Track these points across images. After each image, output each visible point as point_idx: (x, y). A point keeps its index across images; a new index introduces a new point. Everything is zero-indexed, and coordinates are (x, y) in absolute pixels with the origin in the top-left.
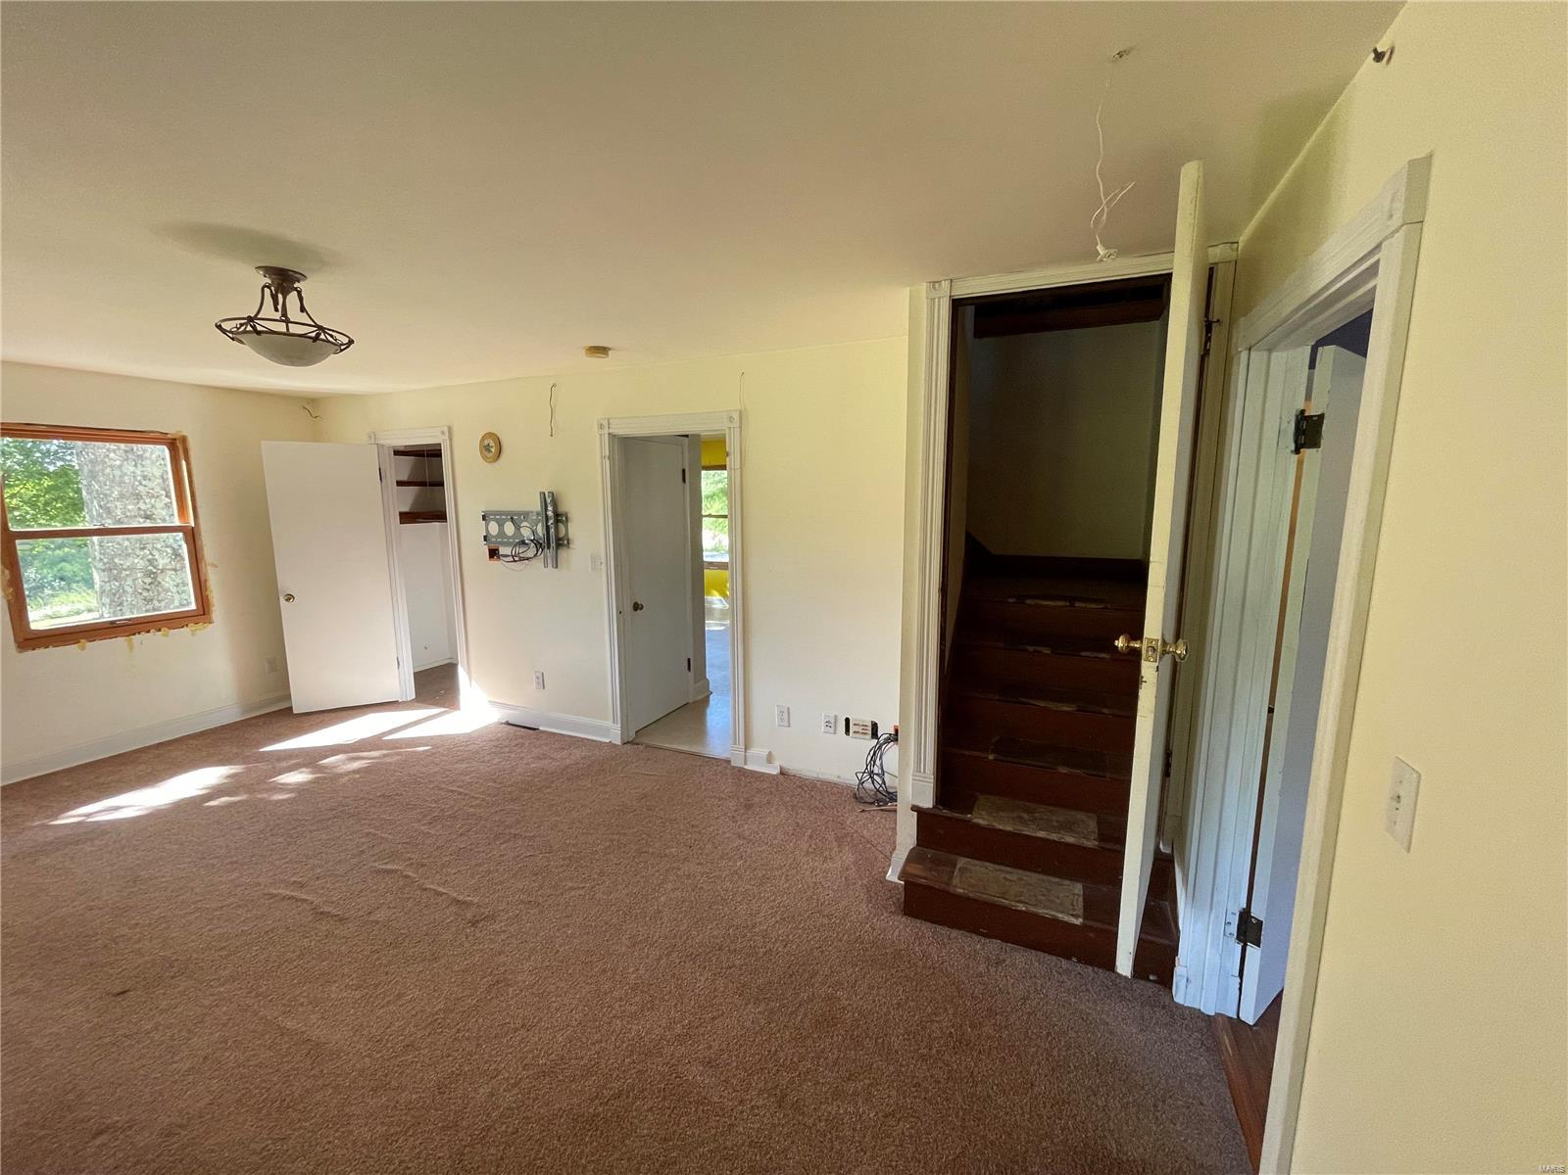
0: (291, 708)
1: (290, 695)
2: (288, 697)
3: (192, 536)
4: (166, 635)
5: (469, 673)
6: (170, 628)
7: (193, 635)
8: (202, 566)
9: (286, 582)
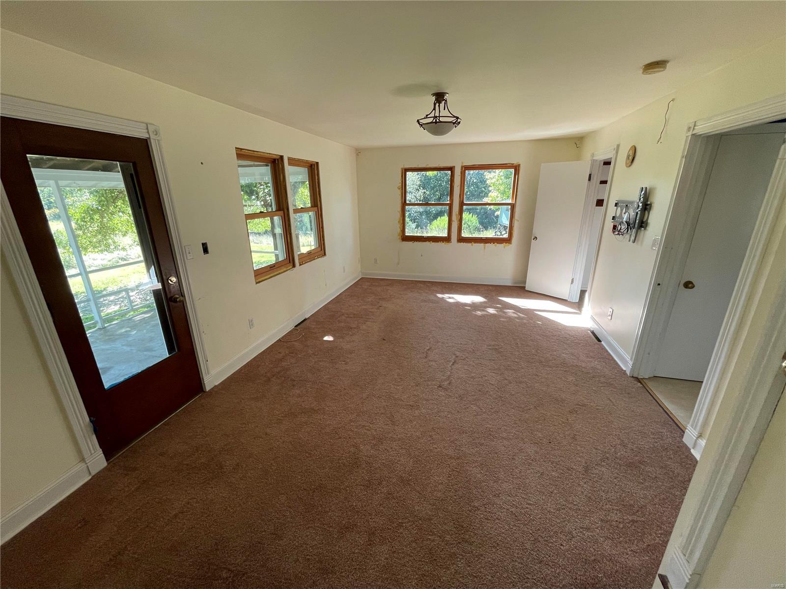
0: (525, 287)
1: (526, 282)
2: (525, 282)
3: (513, 206)
4: (495, 246)
5: (589, 300)
6: (497, 243)
7: (504, 248)
8: (514, 220)
9: (536, 232)
